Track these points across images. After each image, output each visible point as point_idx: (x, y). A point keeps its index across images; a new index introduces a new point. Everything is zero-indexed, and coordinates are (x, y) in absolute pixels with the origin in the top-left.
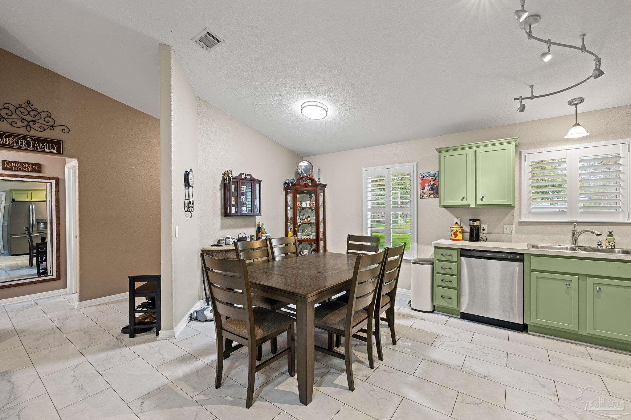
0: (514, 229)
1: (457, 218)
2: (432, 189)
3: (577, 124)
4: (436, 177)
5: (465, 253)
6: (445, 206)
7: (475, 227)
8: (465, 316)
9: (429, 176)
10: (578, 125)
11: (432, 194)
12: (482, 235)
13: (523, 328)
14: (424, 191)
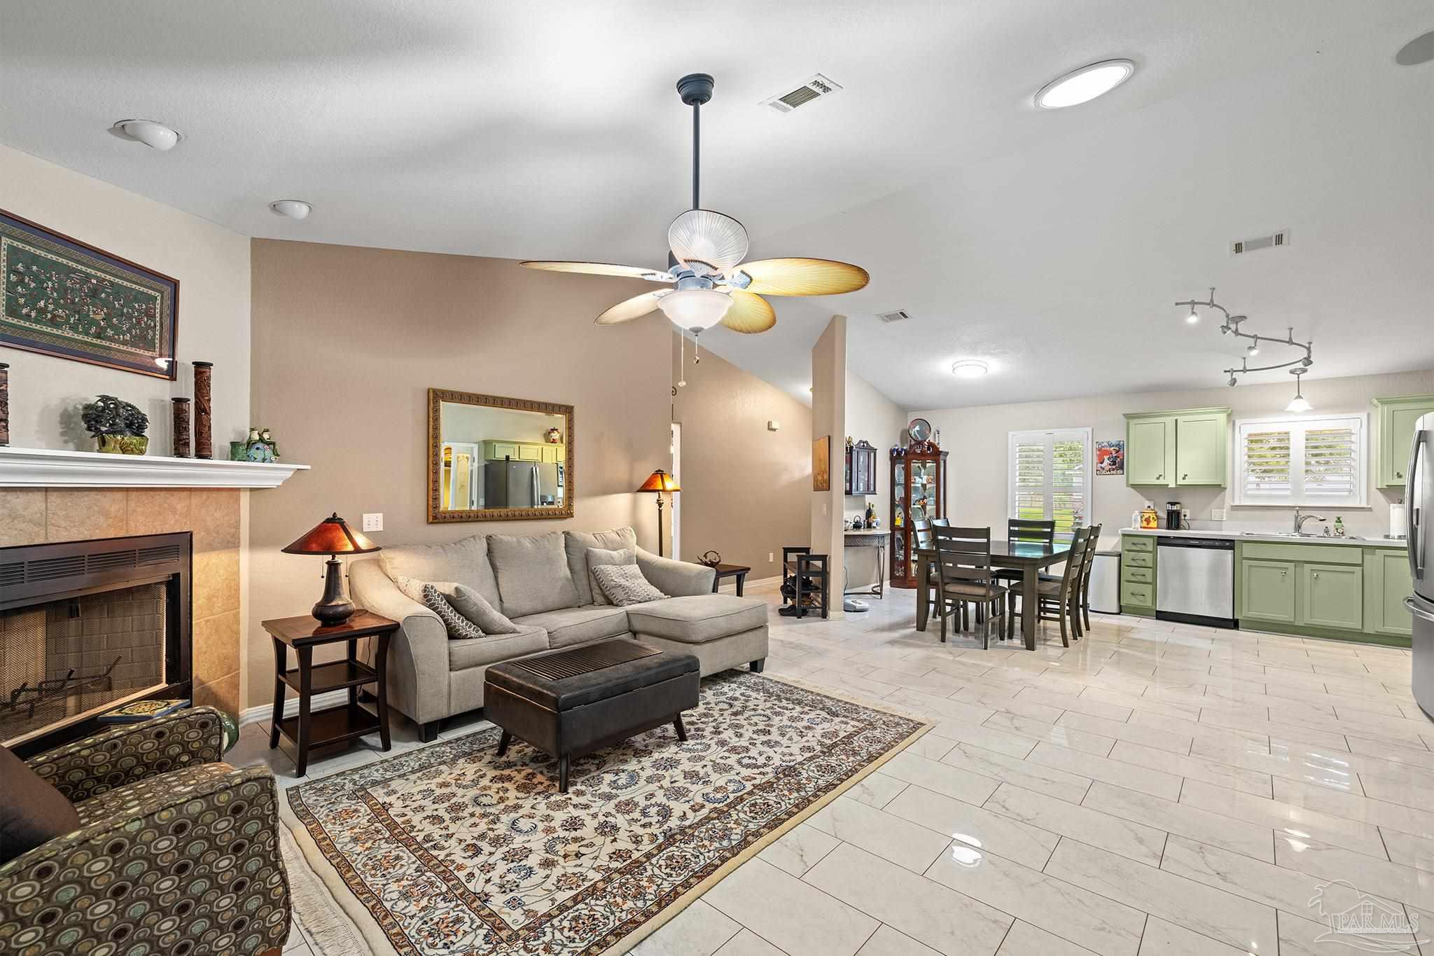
0: (1225, 515)
1: (1148, 500)
2: (1114, 463)
3: (1299, 397)
4: (1119, 447)
5: (1162, 541)
6: (1134, 486)
7: (1174, 511)
8: (1162, 616)
9: (1111, 446)
10: (1301, 397)
11: (1114, 470)
12: (1183, 523)
13: (1234, 624)
14: (1103, 465)
